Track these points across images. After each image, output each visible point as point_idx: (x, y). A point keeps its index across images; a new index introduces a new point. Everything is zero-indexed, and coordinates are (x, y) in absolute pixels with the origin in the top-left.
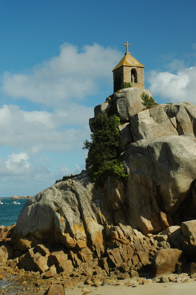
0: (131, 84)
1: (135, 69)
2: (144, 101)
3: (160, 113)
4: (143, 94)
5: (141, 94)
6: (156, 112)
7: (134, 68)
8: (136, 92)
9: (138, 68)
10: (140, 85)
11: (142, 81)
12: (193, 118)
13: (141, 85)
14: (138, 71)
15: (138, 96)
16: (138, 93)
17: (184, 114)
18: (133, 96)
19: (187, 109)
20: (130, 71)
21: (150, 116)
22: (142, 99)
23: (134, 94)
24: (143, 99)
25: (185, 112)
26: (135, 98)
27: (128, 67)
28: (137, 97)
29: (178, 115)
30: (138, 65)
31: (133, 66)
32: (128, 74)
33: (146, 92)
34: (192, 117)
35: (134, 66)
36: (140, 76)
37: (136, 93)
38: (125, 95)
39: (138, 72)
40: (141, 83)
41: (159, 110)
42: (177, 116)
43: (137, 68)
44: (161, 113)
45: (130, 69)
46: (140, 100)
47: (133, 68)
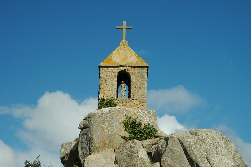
0: (116, 101)
1: (126, 70)
2: (130, 133)
3: (131, 155)
4: (128, 118)
5: (124, 119)
6: (125, 154)
7: (123, 69)
8: (112, 115)
9: (133, 69)
10: (136, 102)
11: (142, 93)
12: (194, 164)
13: (139, 101)
14: (134, 75)
15: (116, 123)
16: (116, 116)
17: (176, 155)
18: (104, 124)
19: (185, 145)
20: (115, 76)
21: (115, 163)
22: (124, 129)
23: (108, 119)
24: (126, 130)
25: (179, 150)
26: (109, 127)
27: (111, 69)
28: (112, 126)
29: (164, 158)
30: (134, 62)
31: (122, 66)
32: (109, 83)
33: (135, 114)
34: (193, 161)
35: (124, 66)
36: (137, 84)
37: (112, 118)
38: (88, 123)
39: (132, 77)
40: (138, 98)
41: (130, 149)
42: (162, 160)
43: (131, 69)
44: (134, 155)
45: (116, 71)
46: (120, 131)
47: (121, 69)
